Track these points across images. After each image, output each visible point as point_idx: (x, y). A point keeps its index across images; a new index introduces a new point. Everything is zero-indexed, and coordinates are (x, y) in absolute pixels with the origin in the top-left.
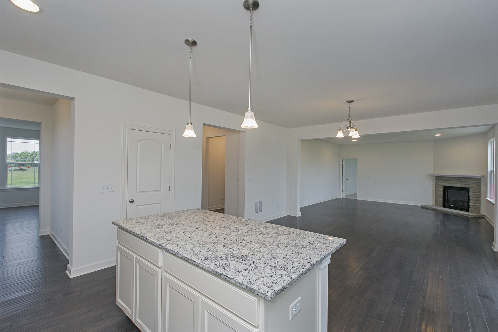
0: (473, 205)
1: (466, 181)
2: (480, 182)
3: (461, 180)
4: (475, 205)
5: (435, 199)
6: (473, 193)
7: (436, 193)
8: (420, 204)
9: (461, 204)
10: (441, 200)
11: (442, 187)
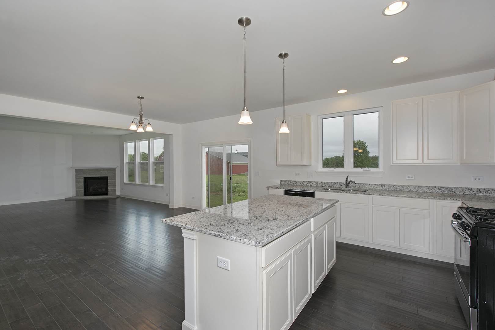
0: (111, 190)
1: (106, 171)
2: (115, 172)
3: (101, 171)
4: (112, 189)
5: (75, 190)
6: (111, 180)
7: (76, 184)
8: (63, 198)
9: (100, 190)
10: (82, 190)
11: (83, 178)
